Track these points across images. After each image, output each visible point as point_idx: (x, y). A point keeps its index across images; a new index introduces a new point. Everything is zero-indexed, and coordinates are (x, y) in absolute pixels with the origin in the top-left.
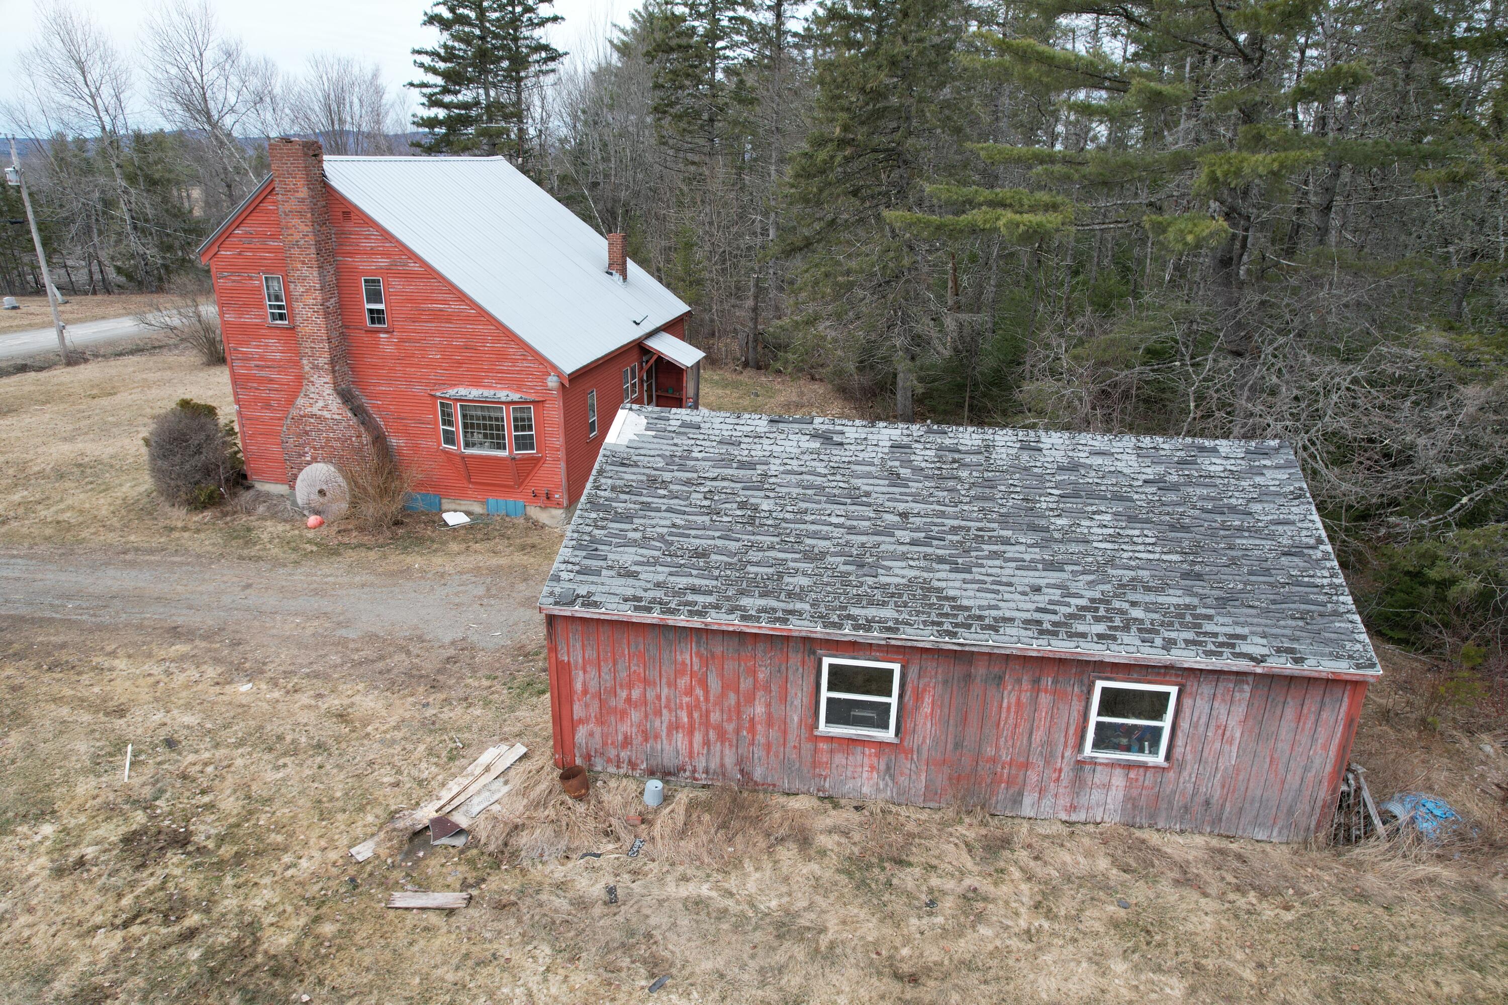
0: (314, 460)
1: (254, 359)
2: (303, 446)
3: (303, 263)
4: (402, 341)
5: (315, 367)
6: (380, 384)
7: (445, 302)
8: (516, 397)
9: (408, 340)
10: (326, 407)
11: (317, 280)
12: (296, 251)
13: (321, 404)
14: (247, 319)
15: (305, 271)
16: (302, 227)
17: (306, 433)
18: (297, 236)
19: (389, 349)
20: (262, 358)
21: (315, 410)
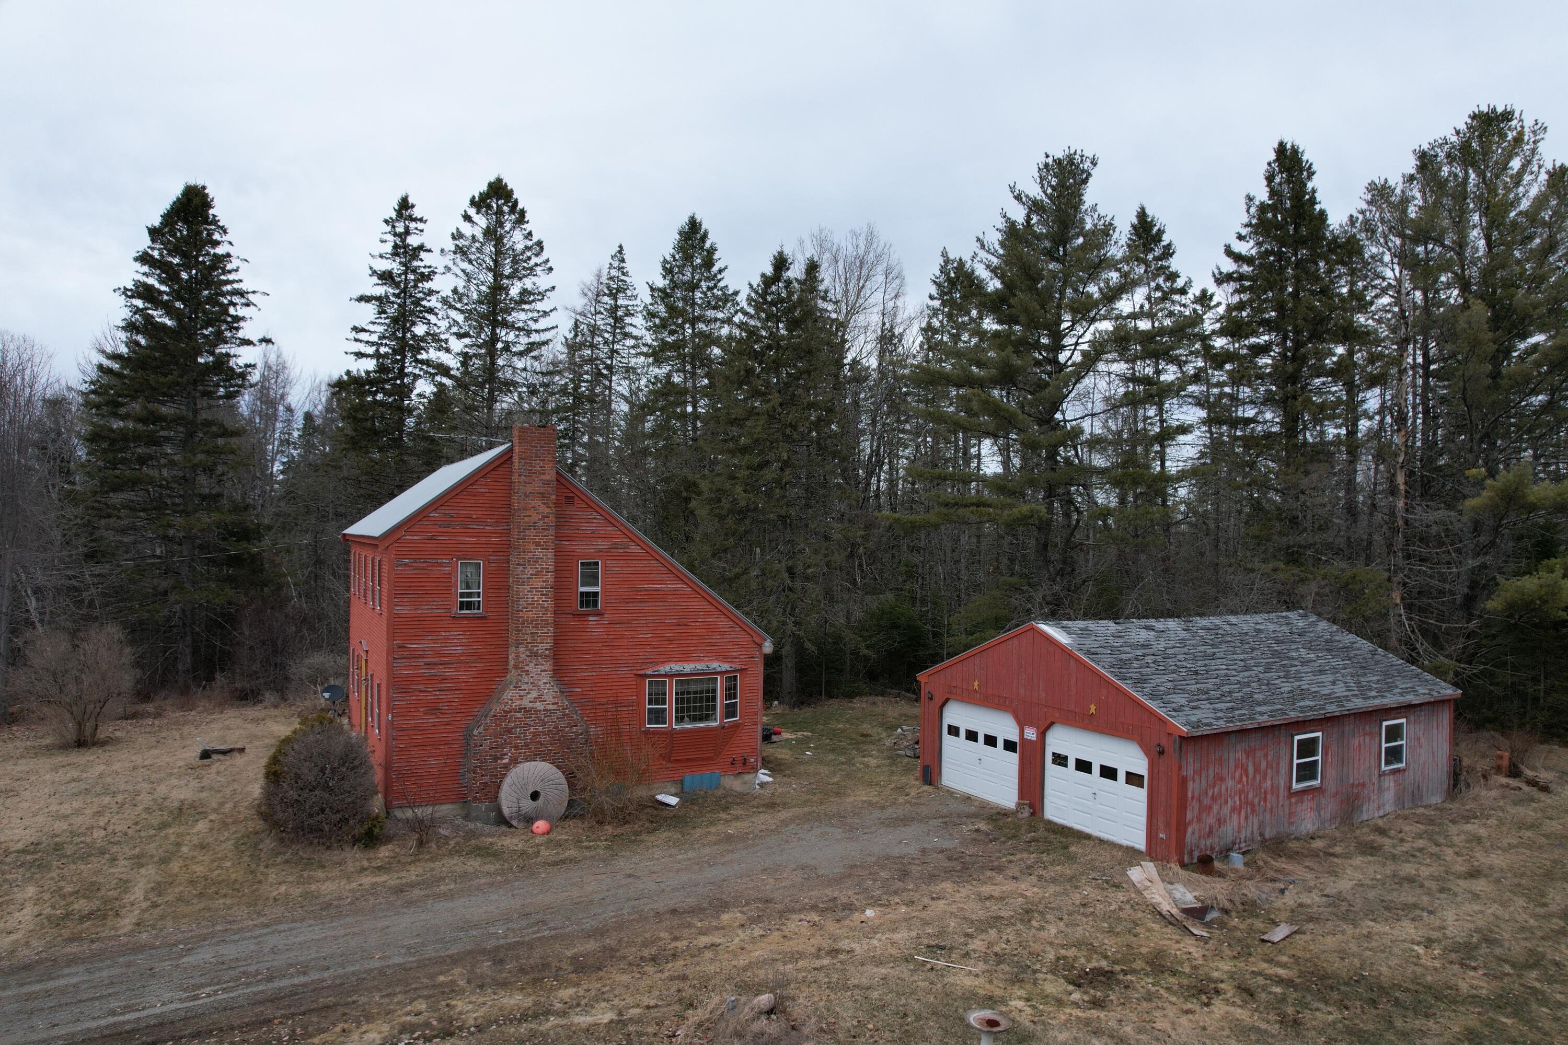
0: (514, 761)
1: (422, 657)
2: (502, 747)
3: (538, 544)
4: (612, 622)
5: (534, 655)
6: (583, 670)
7: (662, 582)
8: (726, 667)
9: (620, 622)
10: (539, 698)
11: (551, 562)
12: (532, 533)
13: (534, 694)
14: (425, 610)
15: (539, 553)
16: (543, 509)
17: (509, 731)
18: (535, 517)
19: (597, 632)
20: (437, 654)
21: (525, 703)
